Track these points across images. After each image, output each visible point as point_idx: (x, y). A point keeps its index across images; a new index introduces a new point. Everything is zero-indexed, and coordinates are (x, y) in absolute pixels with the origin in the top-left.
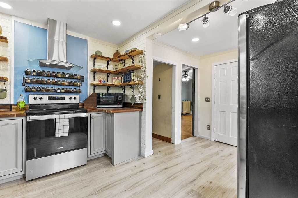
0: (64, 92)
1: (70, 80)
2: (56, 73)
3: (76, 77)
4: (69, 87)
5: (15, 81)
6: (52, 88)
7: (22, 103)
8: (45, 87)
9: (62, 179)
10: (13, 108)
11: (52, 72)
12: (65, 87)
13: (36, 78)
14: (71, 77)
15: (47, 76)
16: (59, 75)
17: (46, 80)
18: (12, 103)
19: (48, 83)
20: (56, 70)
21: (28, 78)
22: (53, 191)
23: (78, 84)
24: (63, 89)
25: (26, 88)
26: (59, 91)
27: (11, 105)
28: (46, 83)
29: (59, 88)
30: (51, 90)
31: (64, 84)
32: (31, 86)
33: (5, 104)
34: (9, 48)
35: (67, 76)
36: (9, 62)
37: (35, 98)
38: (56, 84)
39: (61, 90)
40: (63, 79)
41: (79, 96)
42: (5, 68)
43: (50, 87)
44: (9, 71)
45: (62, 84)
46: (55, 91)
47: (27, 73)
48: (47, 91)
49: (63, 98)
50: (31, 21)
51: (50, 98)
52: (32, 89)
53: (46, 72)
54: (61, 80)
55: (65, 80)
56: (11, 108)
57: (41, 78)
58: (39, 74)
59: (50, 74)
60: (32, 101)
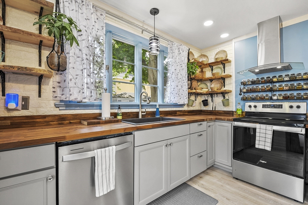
0: (282, 98)
1: (289, 84)
2: (271, 78)
3: (300, 78)
4: (288, 93)
5: (236, 91)
6: (267, 95)
7: (239, 110)
8: (260, 94)
9: (259, 195)
10: (235, 114)
11: (267, 78)
12: (283, 93)
13: (251, 87)
14: (293, 79)
15: (262, 83)
16: (275, 80)
17: (260, 87)
18: (234, 110)
19: (263, 91)
20: (271, 75)
21: (244, 88)
22: (243, 198)
23: (304, 86)
24: (280, 95)
25: (243, 97)
26: (275, 98)
27: (233, 112)
28: (260, 90)
29: (274, 95)
30: (266, 97)
31: (282, 89)
32: (247, 95)
33: (230, 110)
34: (232, 66)
35: (287, 79)
36: (232, 77)
37: (250, 106)
38: (271, 90)
39: (278, 97)
40: (281, 84)
41: (305, 103)
42: (229, 82)
43: (264, 94)
44: (232, 84)
45: (279, 90)
46: (271, 99)
47: (244, 84)
48: (262, 99)
49: (281, 106)
50: (247, 34)
51: (264, 106)
52: (247, 97)
53: (260, 79)
54: (277, 85)
55: (283, 84)
56: (233, 114)
57: (255, 86)
58: (253, 83)
59: (265, 80)
60: (247, 109)
